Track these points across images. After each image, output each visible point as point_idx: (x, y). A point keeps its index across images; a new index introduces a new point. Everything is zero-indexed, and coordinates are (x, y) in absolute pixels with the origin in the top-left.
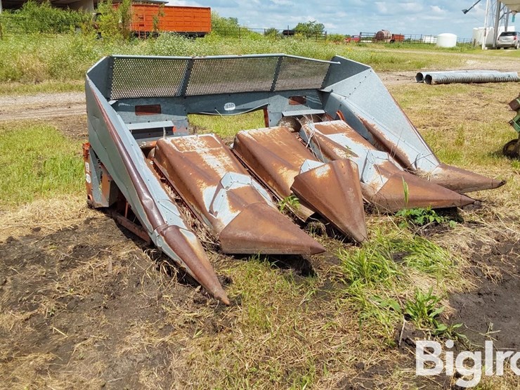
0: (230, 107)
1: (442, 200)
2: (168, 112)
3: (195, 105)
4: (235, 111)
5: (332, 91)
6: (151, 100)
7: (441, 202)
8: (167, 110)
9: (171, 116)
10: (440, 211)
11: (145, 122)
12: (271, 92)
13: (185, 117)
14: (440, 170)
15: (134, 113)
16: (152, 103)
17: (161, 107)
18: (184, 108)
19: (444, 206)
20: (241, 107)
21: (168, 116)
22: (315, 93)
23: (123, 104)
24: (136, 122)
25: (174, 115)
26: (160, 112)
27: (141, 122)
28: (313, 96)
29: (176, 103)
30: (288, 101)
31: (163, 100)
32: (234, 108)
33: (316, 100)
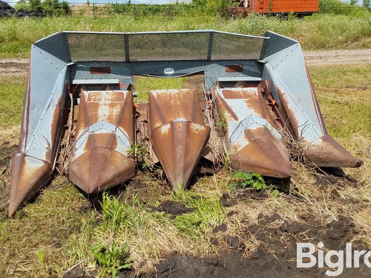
0: (169, 71)
1: (270, 169)
2: (116, 73)
3: (139, 69)
4: (173, 75)
5: (266, 62)
6: (102, 63)
7: (270, 171)
8: (116, 71)
9: (119, 76)
10: (268, 180)
11: (98, 79)
12: (209, 61)
13: (130, 77)
14: (319, 142)
15: (89, 72)
16: (103, 66)
17: (111, 69)
18: (130, 71)
19: (270, 176)
20: (180, 72)
21: (116, 76)
22: (253, 63)
23: (81, 65)
24: (91, 79)
25: (121, 75)
26: (109, 73)
27: (94, 79)
28: (251, 66)
29: (123, 67)
30: (224, 69)
31: (113, 64)
32: (173, 72)
33: (254, 69)
